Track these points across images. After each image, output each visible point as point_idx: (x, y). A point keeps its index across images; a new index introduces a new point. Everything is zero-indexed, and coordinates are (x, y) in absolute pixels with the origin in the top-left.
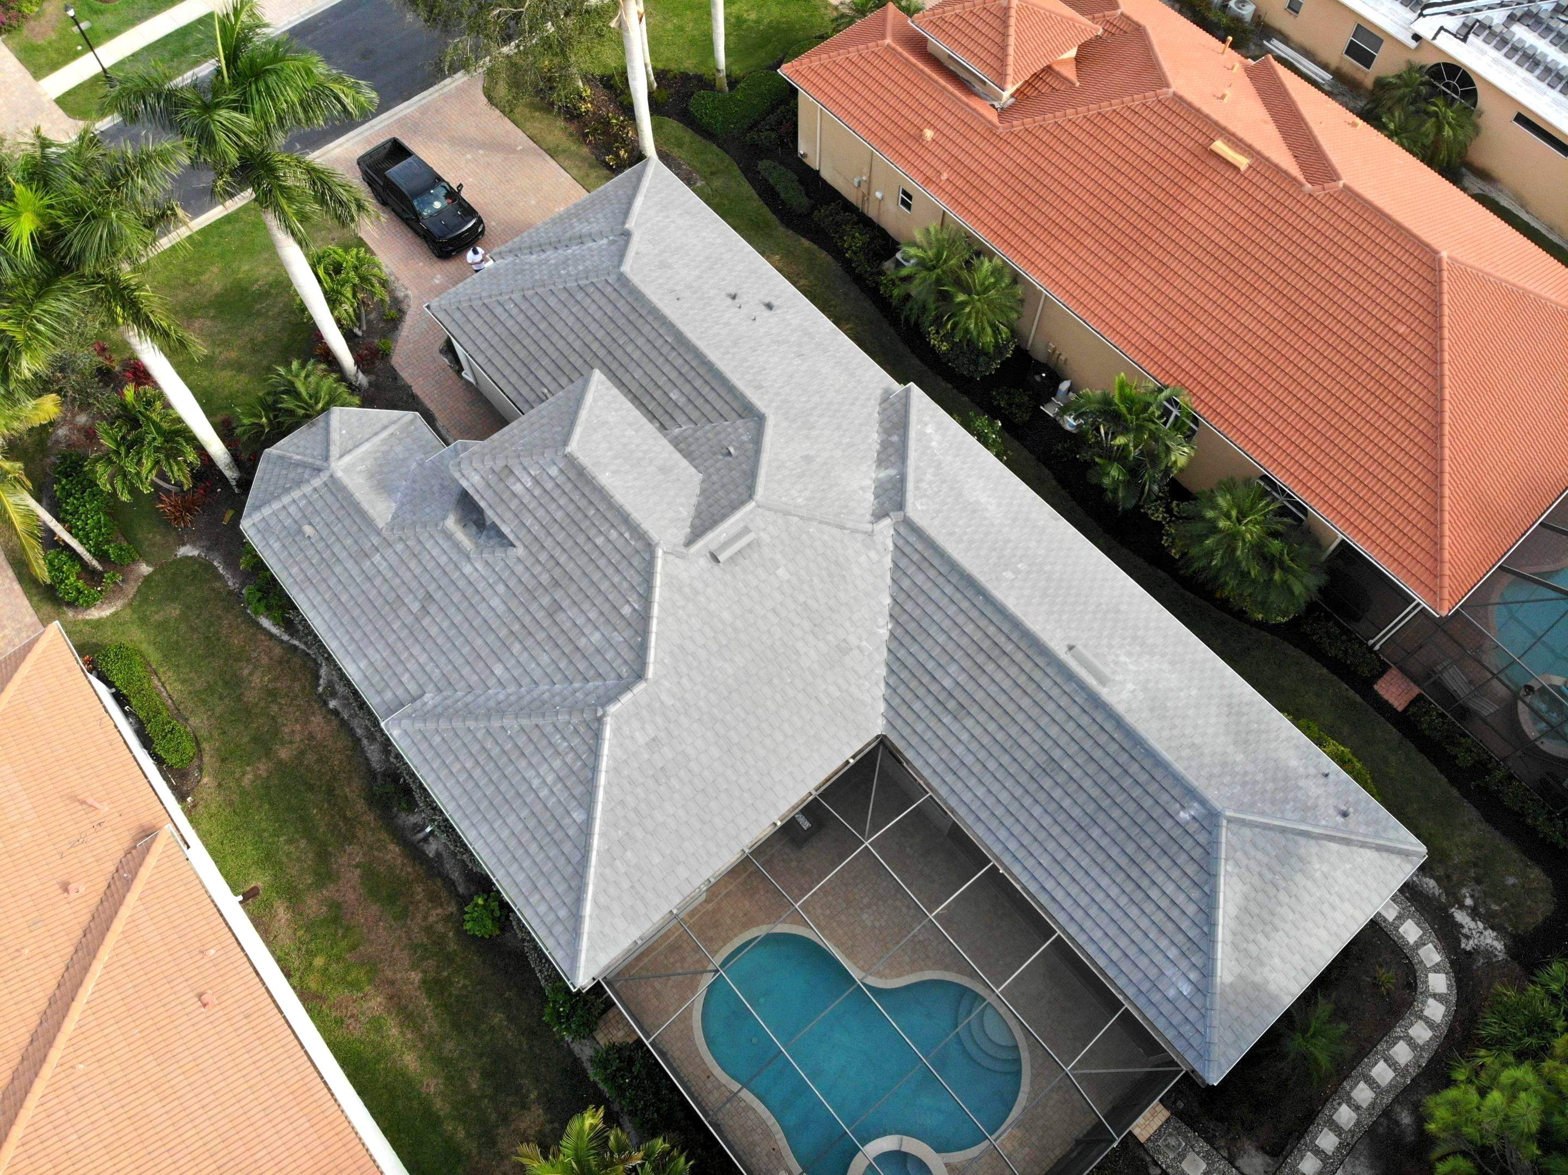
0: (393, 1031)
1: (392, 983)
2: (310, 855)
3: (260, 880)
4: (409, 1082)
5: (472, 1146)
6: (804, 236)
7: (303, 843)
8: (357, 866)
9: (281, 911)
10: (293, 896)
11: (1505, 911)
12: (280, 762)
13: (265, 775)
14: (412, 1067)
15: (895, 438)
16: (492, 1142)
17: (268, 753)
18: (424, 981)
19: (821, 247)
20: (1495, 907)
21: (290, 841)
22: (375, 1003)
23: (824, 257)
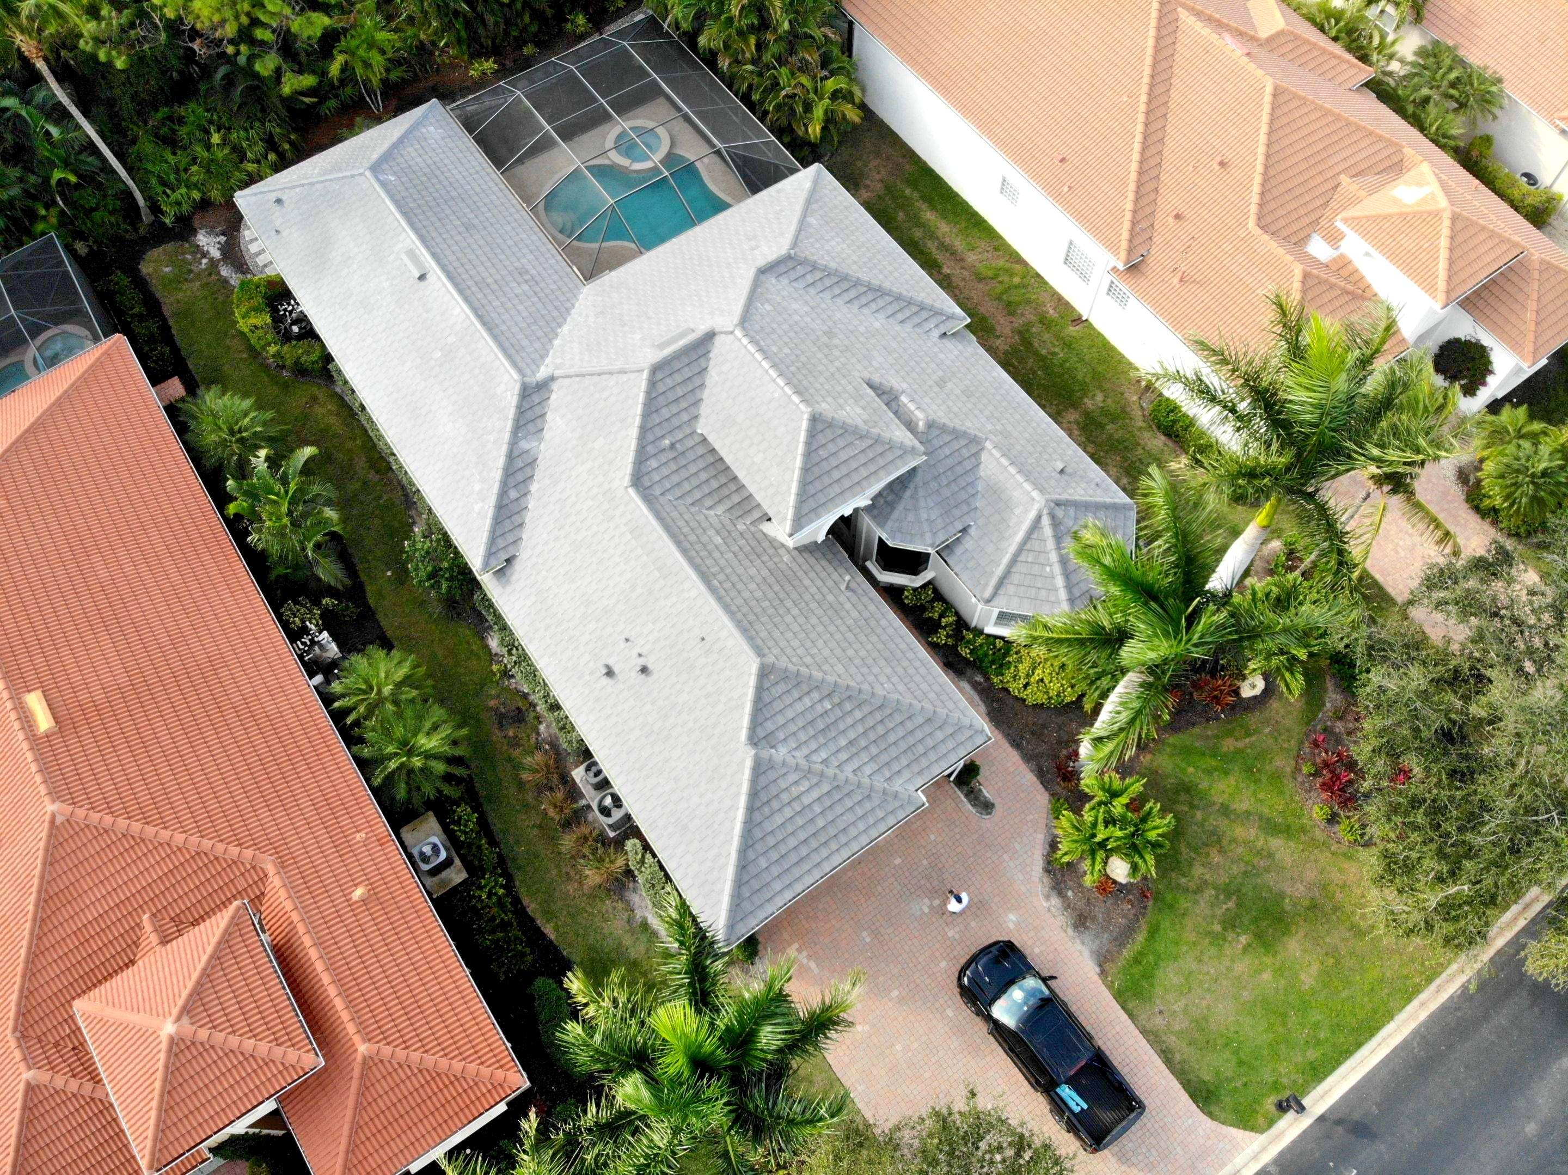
0: (959, 244)
1: (962, 268)
2: (1036, 344)
3: (1072, 330)
4: (944, 217)
5: (900, 185)
6: (551, 942)
7: (1044, 352)
8: (998, 337)
9: (1051, 312)
10: (1044, 321)
11: (183, 254)
12: (1076, 409)
13: (1086, 400)
14: (943, 225)
15: (513, 494)
16: (887, 188)
17: (1087, 414)
18: (940, 267)
19: (532, 920)
20: (189, 257)
21: (1055, 354)
22: (971, 258)
23: (532, 906)
